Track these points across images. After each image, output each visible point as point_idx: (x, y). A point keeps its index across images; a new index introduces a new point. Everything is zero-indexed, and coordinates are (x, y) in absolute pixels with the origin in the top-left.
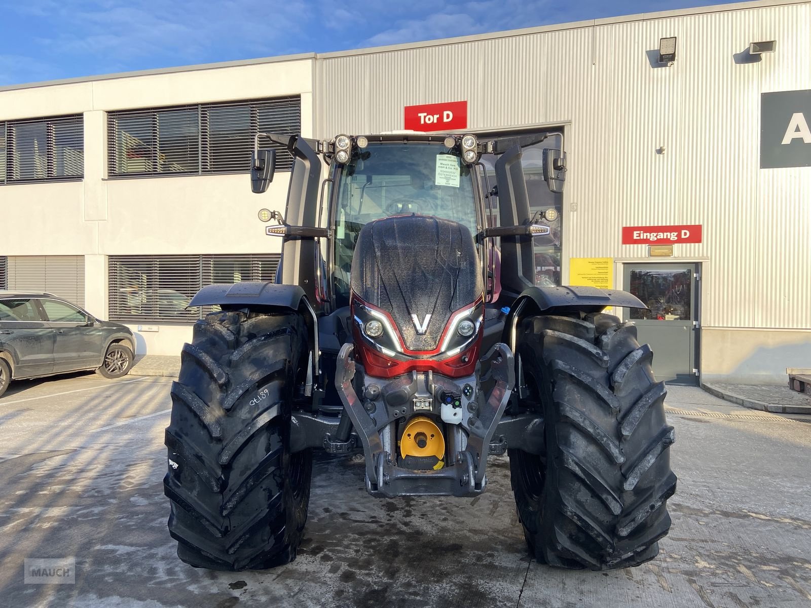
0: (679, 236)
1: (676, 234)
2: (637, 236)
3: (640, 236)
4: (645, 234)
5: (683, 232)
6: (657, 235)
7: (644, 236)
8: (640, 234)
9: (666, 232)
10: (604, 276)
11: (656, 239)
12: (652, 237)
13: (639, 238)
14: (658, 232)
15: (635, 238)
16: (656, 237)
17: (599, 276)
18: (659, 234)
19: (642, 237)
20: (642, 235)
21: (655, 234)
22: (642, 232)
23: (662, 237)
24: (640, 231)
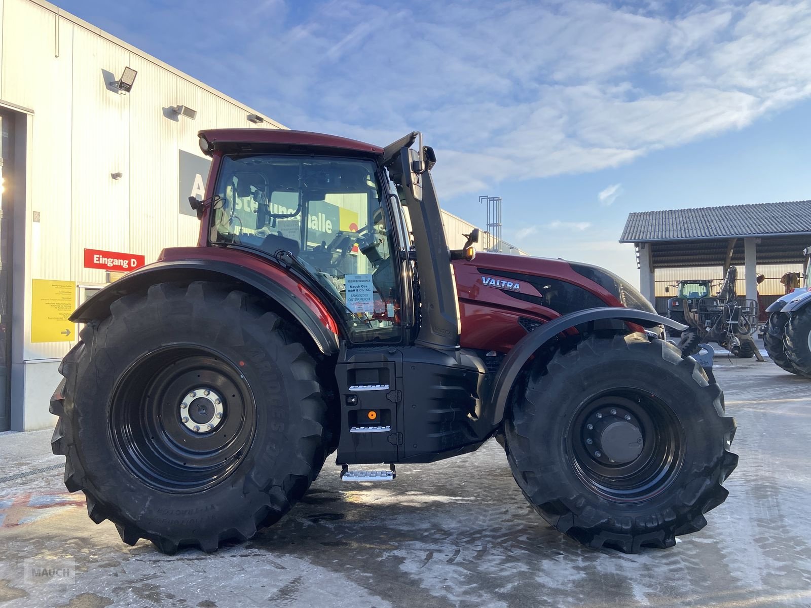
0: (129, 264)
1: (127, 262)
2: (97, 260)
3: (99, 260)
4: (104, 259)
5: (133, 260)
6: (113, 261)
7: (103, 260)
8: (99, 258)
9: (121, 259)
10: (67, 302)
11: (112, 265)
12: (109, 262)
13: (98, 262)
14: (114, 259)
15: (95, 262)
16: (112, 263)
17: (63, 302)
18: (114, 260)
19: (101, 263)
20: (101, 259)
21: (112, 260)
22: (101, 256)
23: (117, 264)
24: (100, 255)
